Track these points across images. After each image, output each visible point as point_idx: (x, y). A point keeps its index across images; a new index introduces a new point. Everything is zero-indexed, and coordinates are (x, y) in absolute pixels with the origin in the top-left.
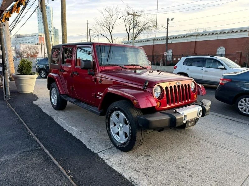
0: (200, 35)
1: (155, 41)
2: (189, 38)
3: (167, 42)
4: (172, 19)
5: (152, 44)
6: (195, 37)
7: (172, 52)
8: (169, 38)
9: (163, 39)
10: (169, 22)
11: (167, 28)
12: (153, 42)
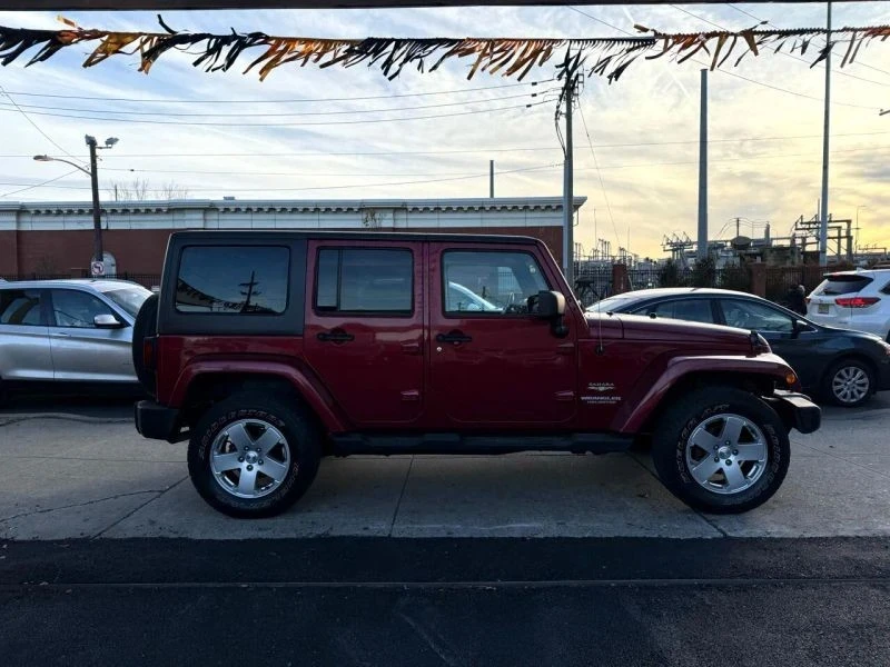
0: (218, 209)
1: (26, 218)
2: (177, 216)
3: (98, 223)
4: (111, 142)
5: (13, 227)
6: (199, 216)
7: (114, 262)
8: (104, 211)
9: (76, 210)
10: (98, 152)
11: (90, 171)
12: (14, 218)
